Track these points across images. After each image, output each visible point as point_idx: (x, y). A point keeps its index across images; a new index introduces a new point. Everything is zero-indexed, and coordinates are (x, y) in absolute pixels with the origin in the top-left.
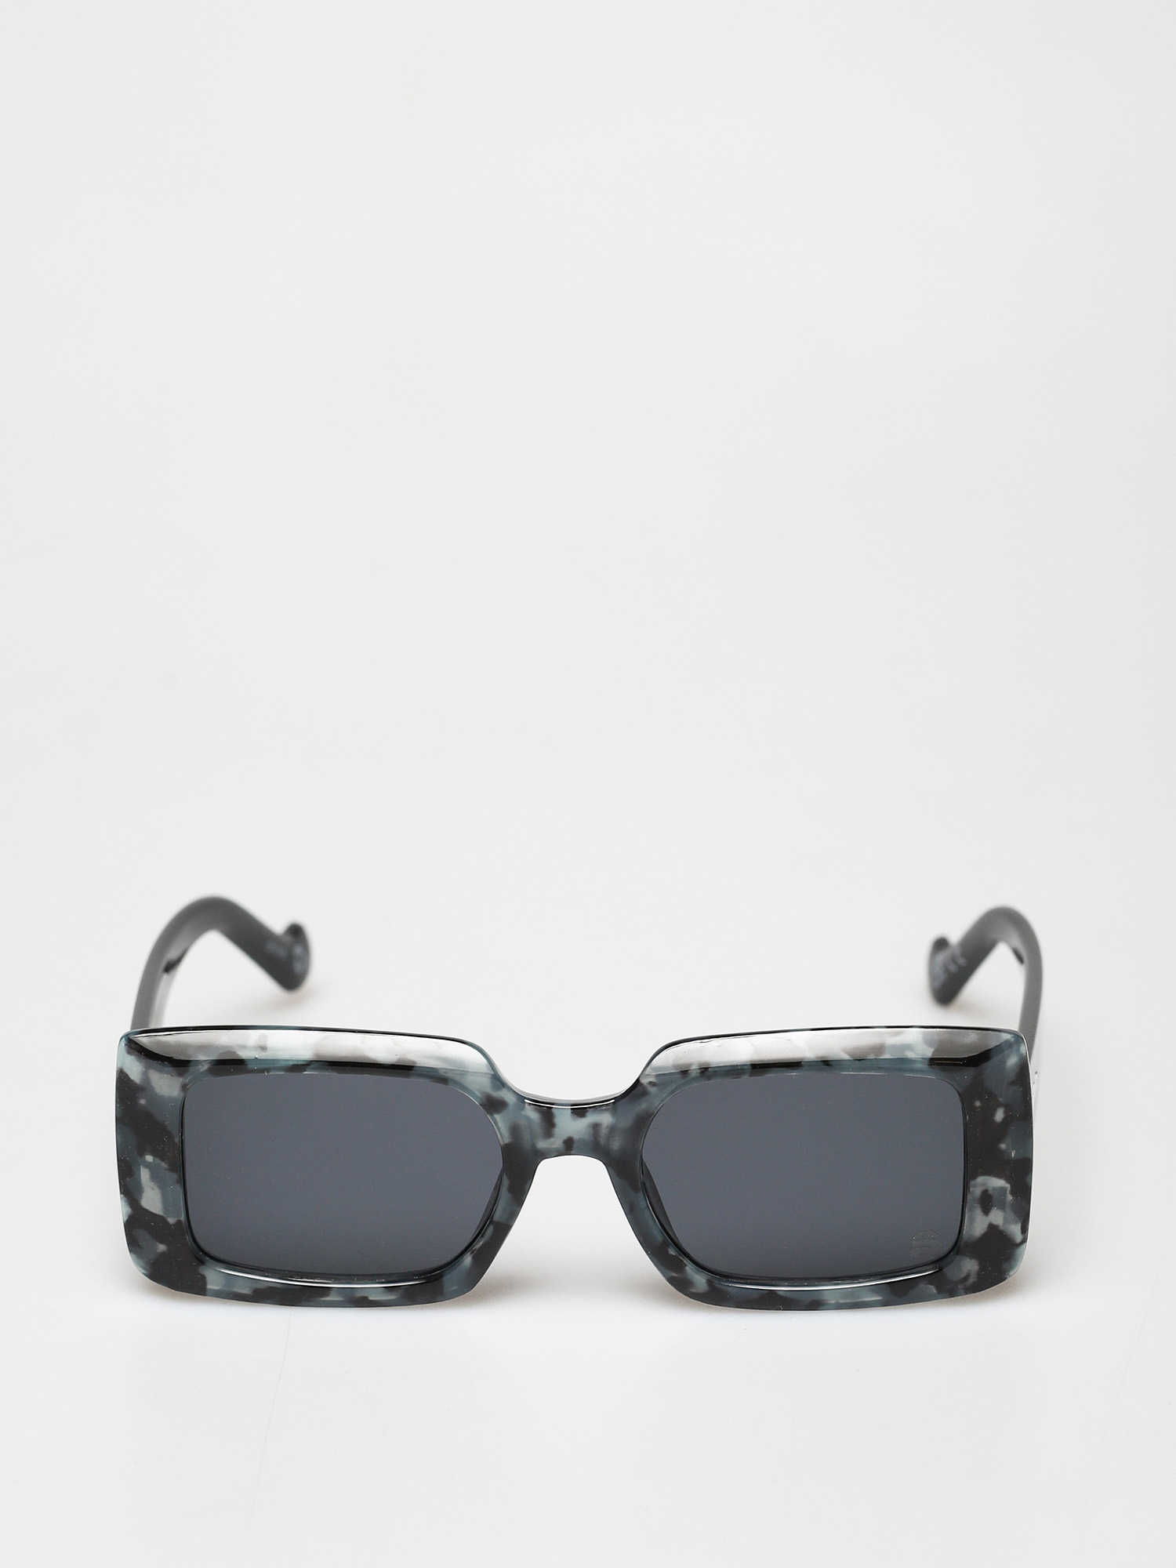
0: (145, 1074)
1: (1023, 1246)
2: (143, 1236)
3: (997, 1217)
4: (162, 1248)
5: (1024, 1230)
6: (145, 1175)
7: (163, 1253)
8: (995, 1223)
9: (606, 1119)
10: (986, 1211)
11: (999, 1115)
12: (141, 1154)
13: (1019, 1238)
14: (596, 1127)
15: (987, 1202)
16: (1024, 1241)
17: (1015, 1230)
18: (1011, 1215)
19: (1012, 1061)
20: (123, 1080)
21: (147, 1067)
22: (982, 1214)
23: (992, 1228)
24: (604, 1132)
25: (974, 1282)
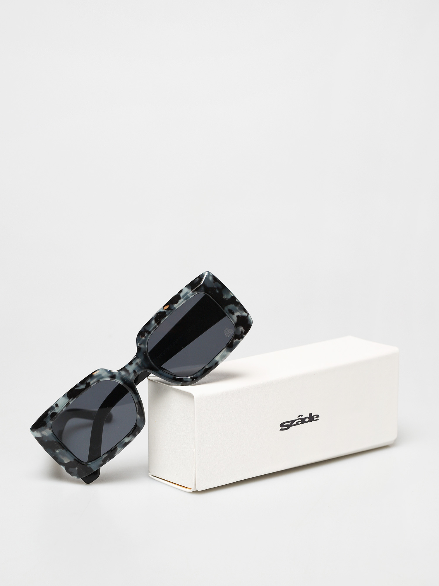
0: (41, 434)
1: (249, 316)
2: (70, 470)
3: (237, 314)
4: (77, 468)
5: (246, 312)
6: (61, 457)
7: (78, 469)
8: (238, 315)
9: (138, 361)
10: (233, 314)
11: (218, 292)
12: (55, 452)
13: (246, 315)
14: (137, 364)
15: (232, 312)
16: (248, 314)
17: (245, 314)
18: (241, 311)
19: (211, 278)
20: (37, 438)
21: (40, 432)
22: (233, 315)
23: (238, 317)
24: (140, 363)
25: (245, 331)
